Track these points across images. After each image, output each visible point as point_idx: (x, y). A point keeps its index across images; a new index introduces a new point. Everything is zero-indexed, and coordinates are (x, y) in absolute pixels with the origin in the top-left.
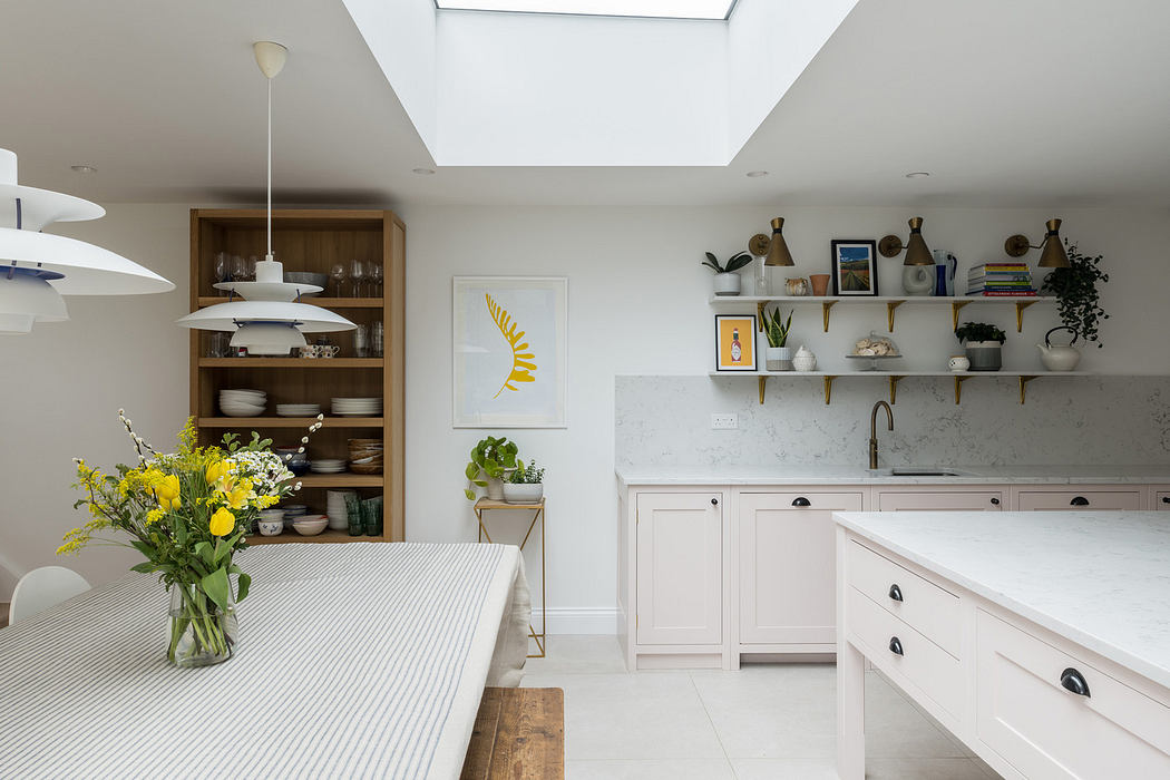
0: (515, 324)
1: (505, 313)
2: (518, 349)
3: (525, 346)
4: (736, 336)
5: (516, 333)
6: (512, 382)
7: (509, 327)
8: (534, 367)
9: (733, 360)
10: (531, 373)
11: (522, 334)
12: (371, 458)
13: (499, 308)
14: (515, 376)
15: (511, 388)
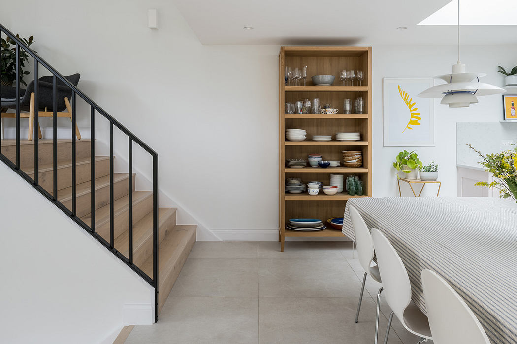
0: (411, 99)
1: (406, 94)
2: (413, 110)
3: (416, 109)
4: (513, 104)
5: (411, 103)
6: (410, 126)
7: (408, 101)
8: (420, 119)
9: (512, 115)
10: (419, 121)
11: (414, 103)
12: (357, 160)
13: (404, 92)
14: (411, 123)
15: (409, 128)
